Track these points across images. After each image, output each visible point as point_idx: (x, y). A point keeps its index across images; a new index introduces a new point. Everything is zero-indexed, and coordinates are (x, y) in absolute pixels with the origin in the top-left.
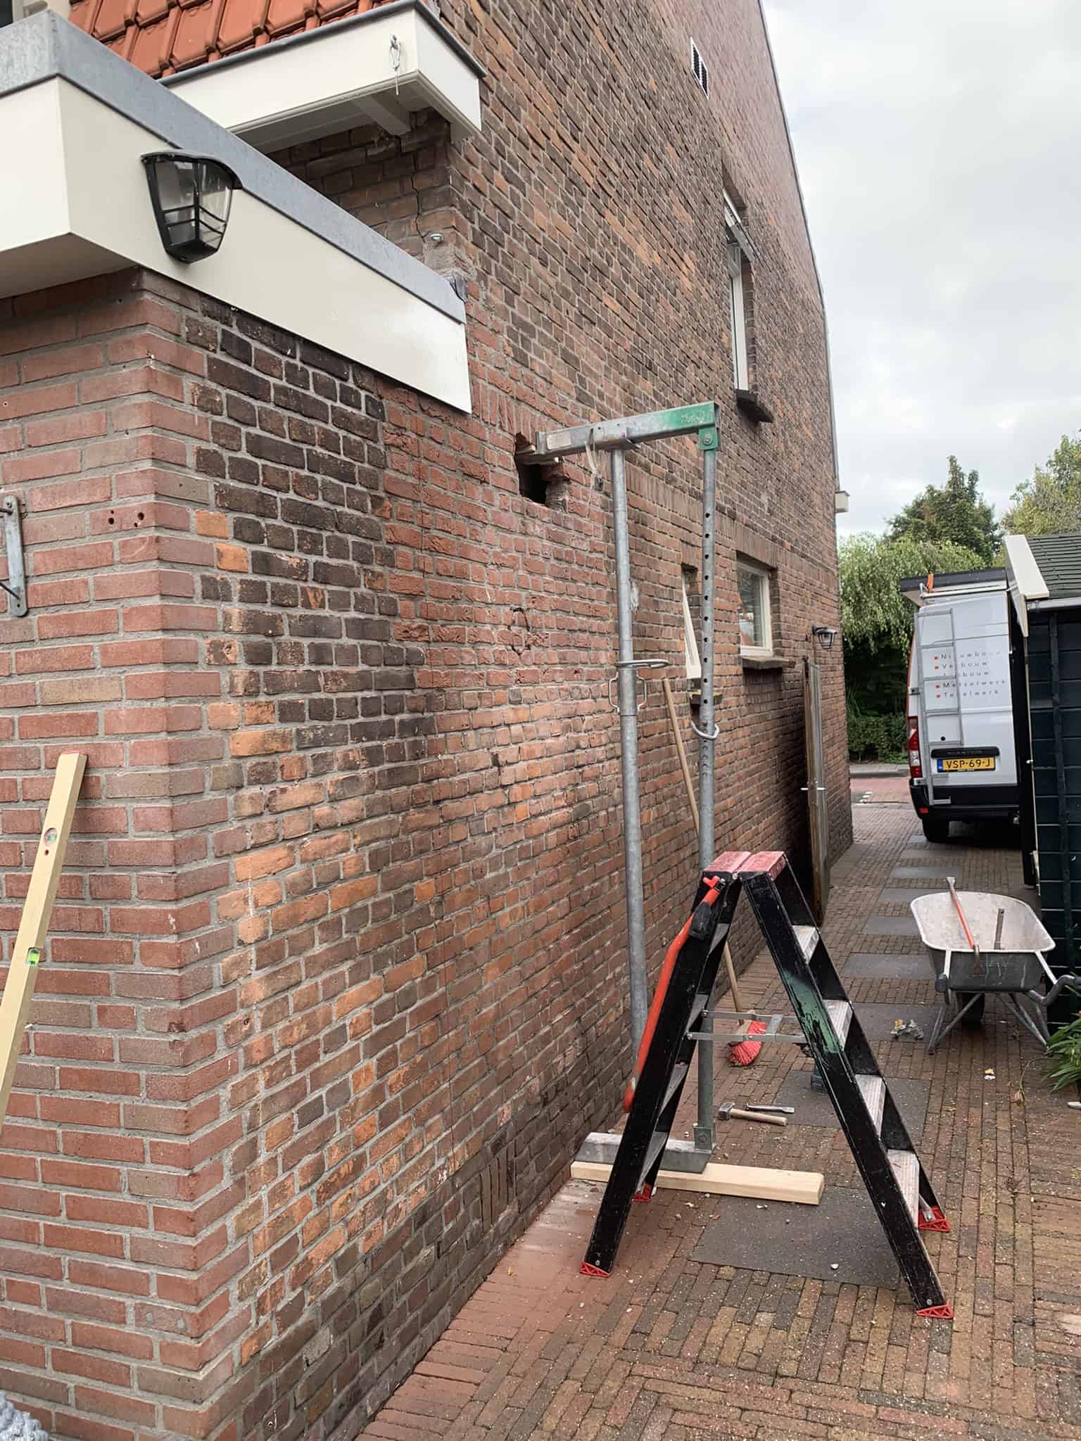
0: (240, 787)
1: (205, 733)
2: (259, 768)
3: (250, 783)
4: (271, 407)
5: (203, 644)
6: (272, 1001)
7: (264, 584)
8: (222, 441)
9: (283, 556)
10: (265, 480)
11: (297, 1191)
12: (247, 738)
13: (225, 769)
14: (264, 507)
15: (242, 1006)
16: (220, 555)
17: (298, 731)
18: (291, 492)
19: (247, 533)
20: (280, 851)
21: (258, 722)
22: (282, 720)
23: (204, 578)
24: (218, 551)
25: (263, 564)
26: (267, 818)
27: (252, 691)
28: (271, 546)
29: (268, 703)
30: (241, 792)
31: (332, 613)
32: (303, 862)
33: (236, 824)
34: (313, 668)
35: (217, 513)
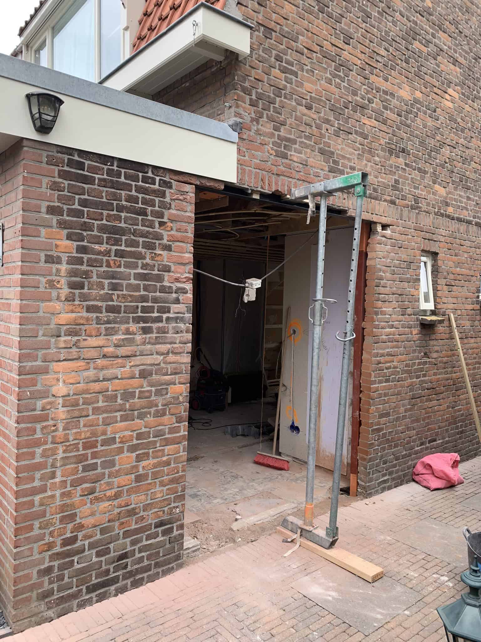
0: (60, 336)
1: (41, 314)
2: (71, 330)
3: (65, 335)
4: (96, 187)
5: (43, 280)
6: (70, 420)
7: (83, 258)
8: (63, 202)
9: (97, 247)
10: (88, 215)
11: (78, 495)
12: (65, 317)
13: (52, 329)
14: (86, 227)
15: (52, 419)
16: (57, 246)
17: (97, 317)
18: (104, 220)
19: (74, 237)
20: (81, 363)
21: (72, 312)
22: (87, 312)
23: (46, 255)
24: (56, 245)
25: (82, 250)
26: (74, 349)
27: (70, 299)
28: (88, 242)
29: (79, 305)
30: (59, 338)
31: (125, 270)
32: (95, 369)
33: (55, 350)
34: (110, 292)
35: (58, 230)
